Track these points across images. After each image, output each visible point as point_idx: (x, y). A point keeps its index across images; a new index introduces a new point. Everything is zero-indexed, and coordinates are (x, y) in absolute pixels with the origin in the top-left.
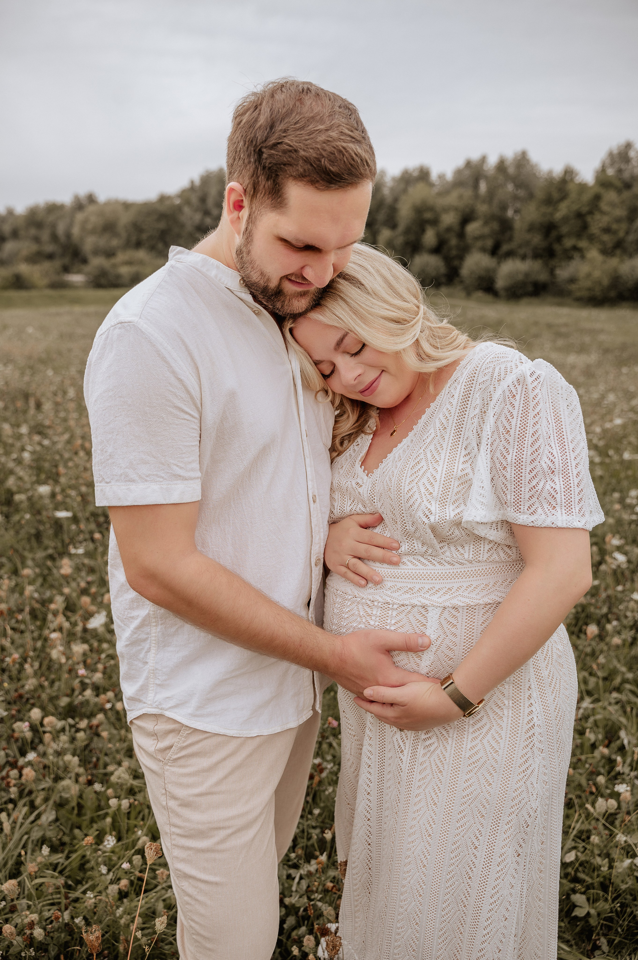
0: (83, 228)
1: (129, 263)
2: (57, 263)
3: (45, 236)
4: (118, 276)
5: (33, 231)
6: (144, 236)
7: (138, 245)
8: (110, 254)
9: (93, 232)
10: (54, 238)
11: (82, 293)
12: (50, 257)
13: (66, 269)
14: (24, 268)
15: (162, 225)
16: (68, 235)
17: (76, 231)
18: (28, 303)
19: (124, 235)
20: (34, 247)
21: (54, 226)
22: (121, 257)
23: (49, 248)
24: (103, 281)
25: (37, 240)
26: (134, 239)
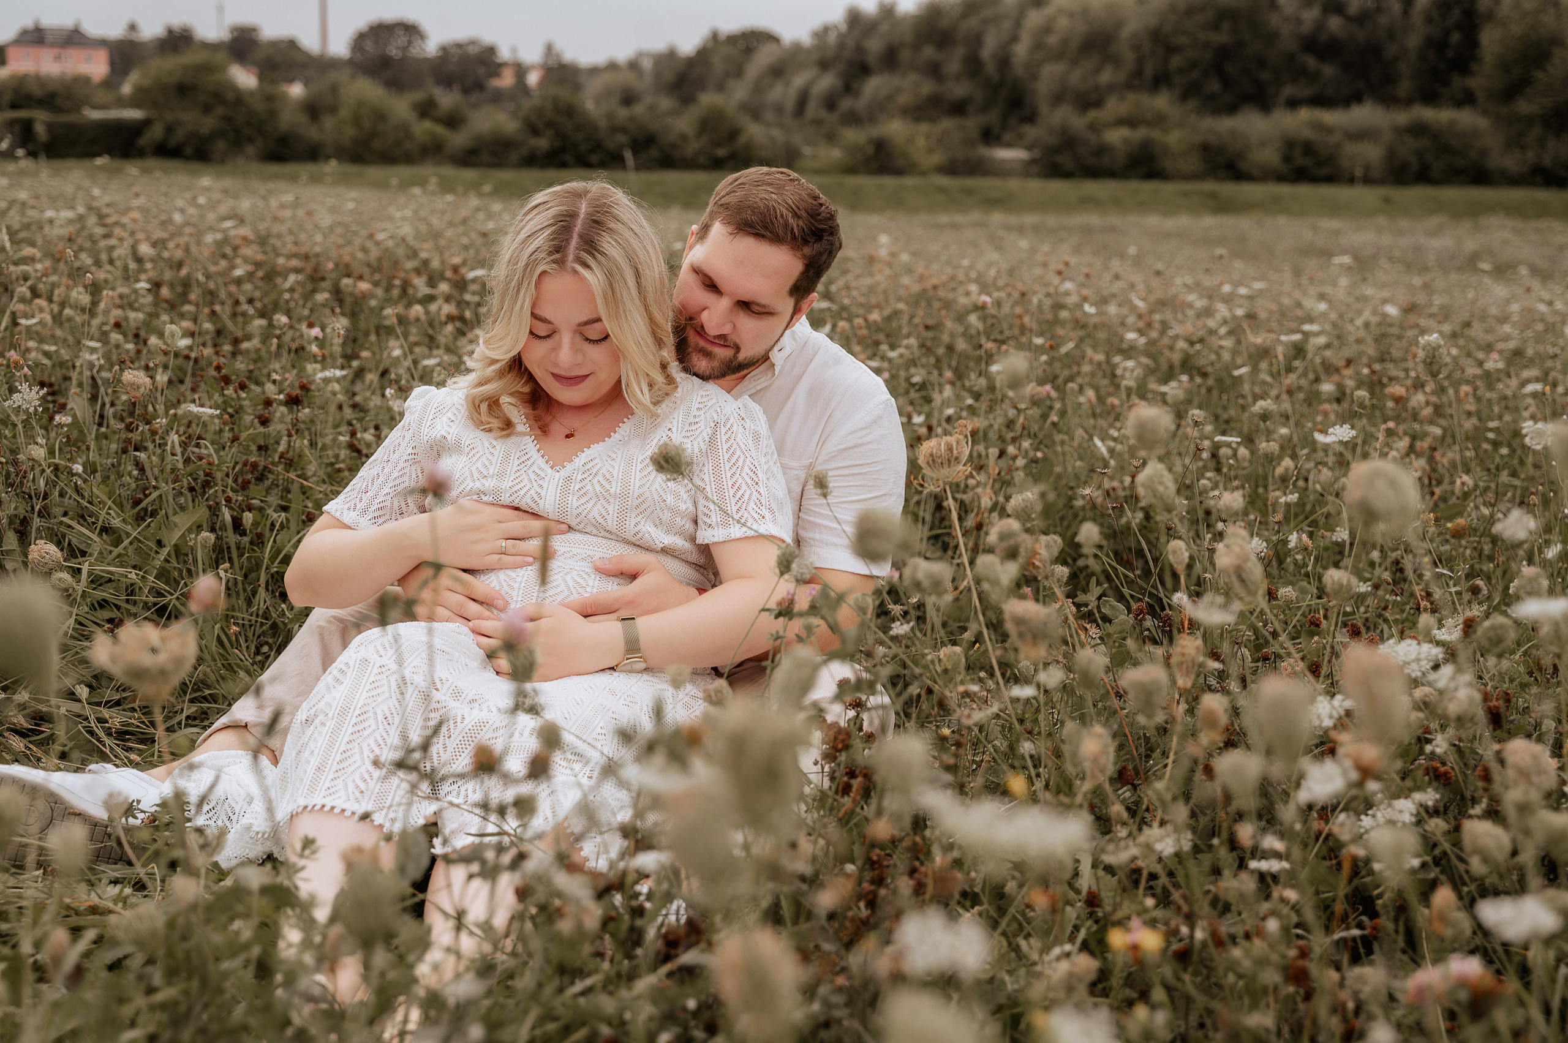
0: (1038, 46)
1: (1131, 122)
2: (972, 123)
3: (953, 65)
4: (1102, 150)
5: (929, 52)
6: (1176, 61)
7: (1160, 81)
8: (1088, 101)
9: (1058, 55)
10: (973, 66)
11: (1014, 184)
12: (959, 108)
13: (989, 136)
14: (895, 128)
15: (1222, 38)
16: (1004, 61)
17: (1021, 50)
18: (896, 203)
19: (1129, 57)
20: (927, 88)
21: (977, 40)
22: (1115, 107)
23: (959, 90)
24: (1065, 160)
25: (935, 71)
26: (1149, 71)
